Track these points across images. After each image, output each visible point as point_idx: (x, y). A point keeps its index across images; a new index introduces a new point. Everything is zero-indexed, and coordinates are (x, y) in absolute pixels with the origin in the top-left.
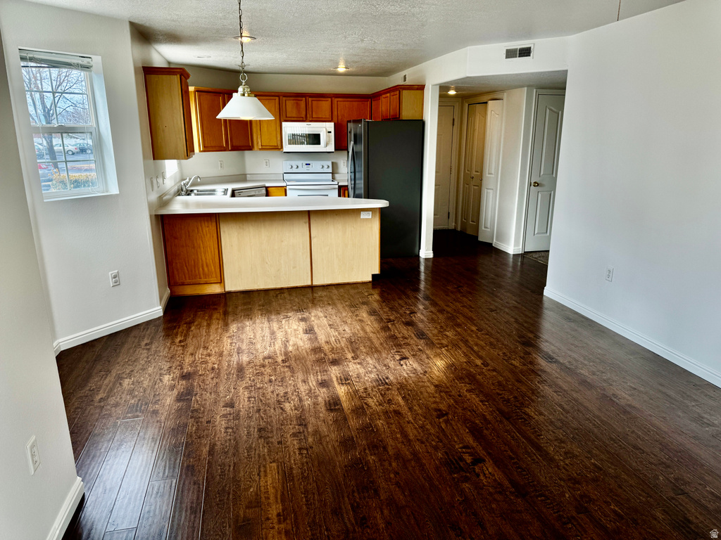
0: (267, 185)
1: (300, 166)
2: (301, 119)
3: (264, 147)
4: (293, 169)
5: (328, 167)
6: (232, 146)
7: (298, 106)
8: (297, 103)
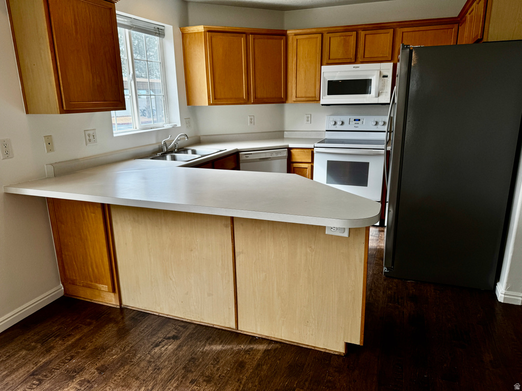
0: (291, 146)
1: (346, 123)
2: (348, 61)
3: (299, 99)
4: (337, 125)
5: (385, 123)
6: (255, 98)
7: (346, 43)
8: (345, 40)
